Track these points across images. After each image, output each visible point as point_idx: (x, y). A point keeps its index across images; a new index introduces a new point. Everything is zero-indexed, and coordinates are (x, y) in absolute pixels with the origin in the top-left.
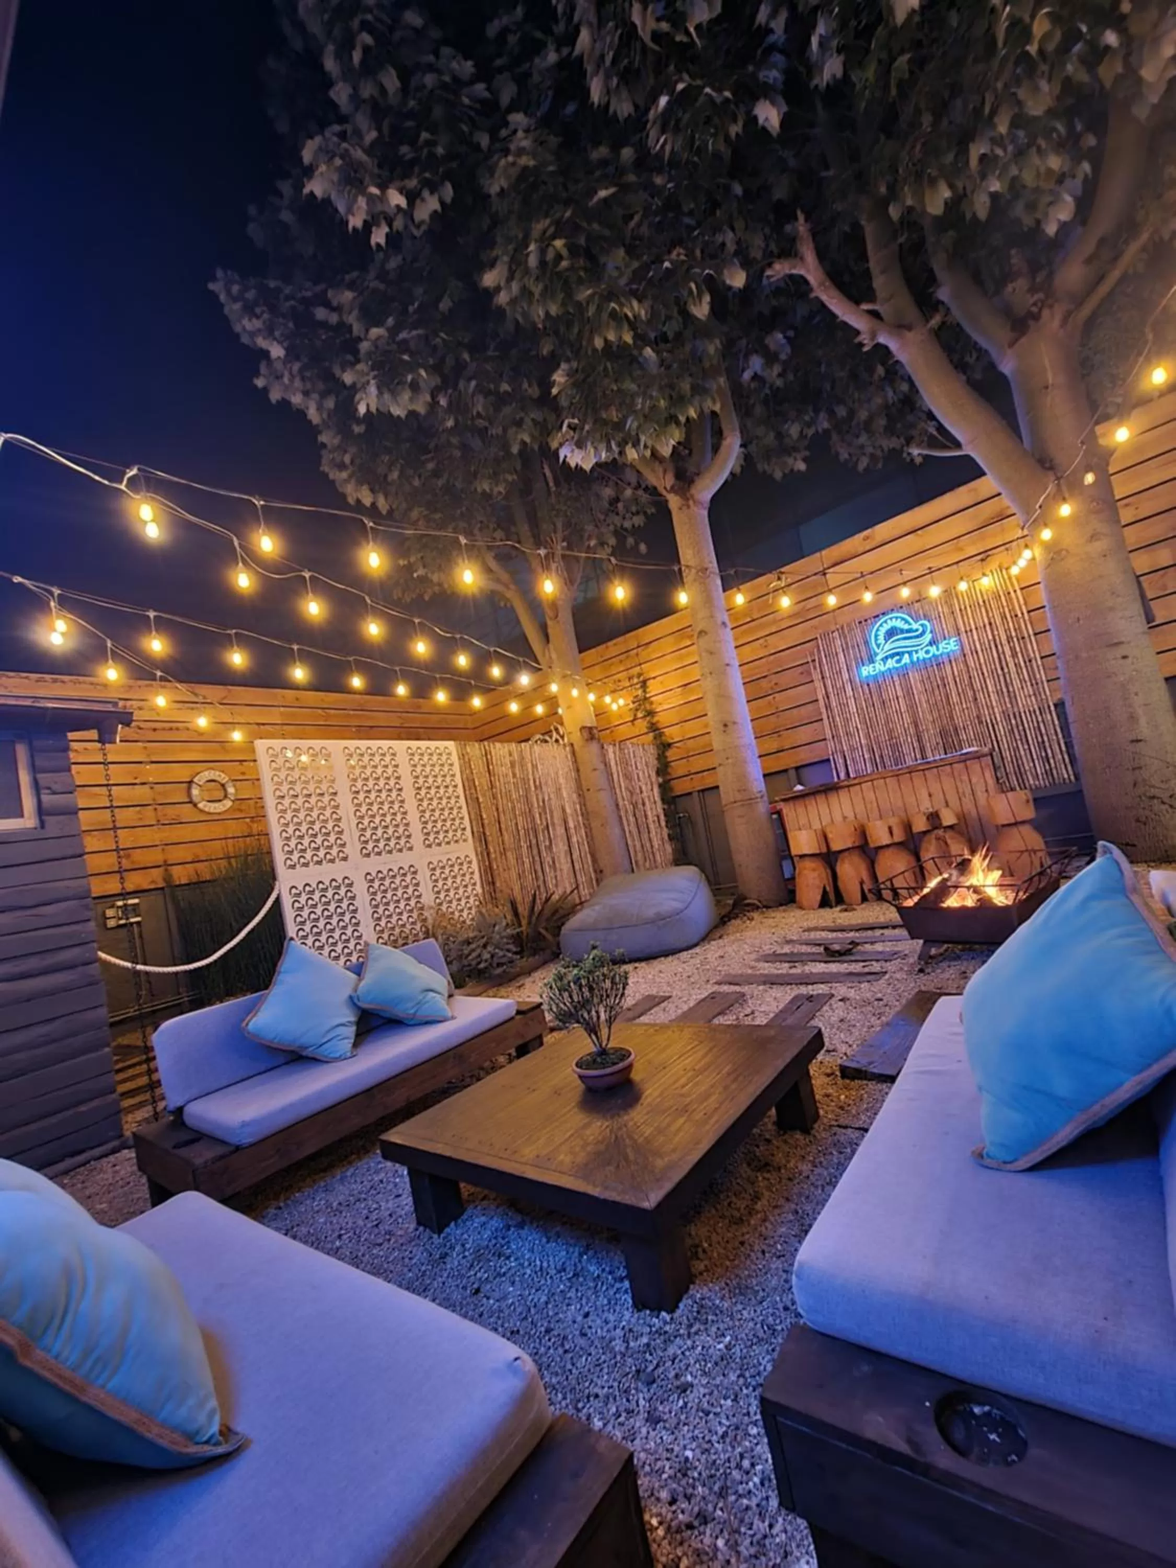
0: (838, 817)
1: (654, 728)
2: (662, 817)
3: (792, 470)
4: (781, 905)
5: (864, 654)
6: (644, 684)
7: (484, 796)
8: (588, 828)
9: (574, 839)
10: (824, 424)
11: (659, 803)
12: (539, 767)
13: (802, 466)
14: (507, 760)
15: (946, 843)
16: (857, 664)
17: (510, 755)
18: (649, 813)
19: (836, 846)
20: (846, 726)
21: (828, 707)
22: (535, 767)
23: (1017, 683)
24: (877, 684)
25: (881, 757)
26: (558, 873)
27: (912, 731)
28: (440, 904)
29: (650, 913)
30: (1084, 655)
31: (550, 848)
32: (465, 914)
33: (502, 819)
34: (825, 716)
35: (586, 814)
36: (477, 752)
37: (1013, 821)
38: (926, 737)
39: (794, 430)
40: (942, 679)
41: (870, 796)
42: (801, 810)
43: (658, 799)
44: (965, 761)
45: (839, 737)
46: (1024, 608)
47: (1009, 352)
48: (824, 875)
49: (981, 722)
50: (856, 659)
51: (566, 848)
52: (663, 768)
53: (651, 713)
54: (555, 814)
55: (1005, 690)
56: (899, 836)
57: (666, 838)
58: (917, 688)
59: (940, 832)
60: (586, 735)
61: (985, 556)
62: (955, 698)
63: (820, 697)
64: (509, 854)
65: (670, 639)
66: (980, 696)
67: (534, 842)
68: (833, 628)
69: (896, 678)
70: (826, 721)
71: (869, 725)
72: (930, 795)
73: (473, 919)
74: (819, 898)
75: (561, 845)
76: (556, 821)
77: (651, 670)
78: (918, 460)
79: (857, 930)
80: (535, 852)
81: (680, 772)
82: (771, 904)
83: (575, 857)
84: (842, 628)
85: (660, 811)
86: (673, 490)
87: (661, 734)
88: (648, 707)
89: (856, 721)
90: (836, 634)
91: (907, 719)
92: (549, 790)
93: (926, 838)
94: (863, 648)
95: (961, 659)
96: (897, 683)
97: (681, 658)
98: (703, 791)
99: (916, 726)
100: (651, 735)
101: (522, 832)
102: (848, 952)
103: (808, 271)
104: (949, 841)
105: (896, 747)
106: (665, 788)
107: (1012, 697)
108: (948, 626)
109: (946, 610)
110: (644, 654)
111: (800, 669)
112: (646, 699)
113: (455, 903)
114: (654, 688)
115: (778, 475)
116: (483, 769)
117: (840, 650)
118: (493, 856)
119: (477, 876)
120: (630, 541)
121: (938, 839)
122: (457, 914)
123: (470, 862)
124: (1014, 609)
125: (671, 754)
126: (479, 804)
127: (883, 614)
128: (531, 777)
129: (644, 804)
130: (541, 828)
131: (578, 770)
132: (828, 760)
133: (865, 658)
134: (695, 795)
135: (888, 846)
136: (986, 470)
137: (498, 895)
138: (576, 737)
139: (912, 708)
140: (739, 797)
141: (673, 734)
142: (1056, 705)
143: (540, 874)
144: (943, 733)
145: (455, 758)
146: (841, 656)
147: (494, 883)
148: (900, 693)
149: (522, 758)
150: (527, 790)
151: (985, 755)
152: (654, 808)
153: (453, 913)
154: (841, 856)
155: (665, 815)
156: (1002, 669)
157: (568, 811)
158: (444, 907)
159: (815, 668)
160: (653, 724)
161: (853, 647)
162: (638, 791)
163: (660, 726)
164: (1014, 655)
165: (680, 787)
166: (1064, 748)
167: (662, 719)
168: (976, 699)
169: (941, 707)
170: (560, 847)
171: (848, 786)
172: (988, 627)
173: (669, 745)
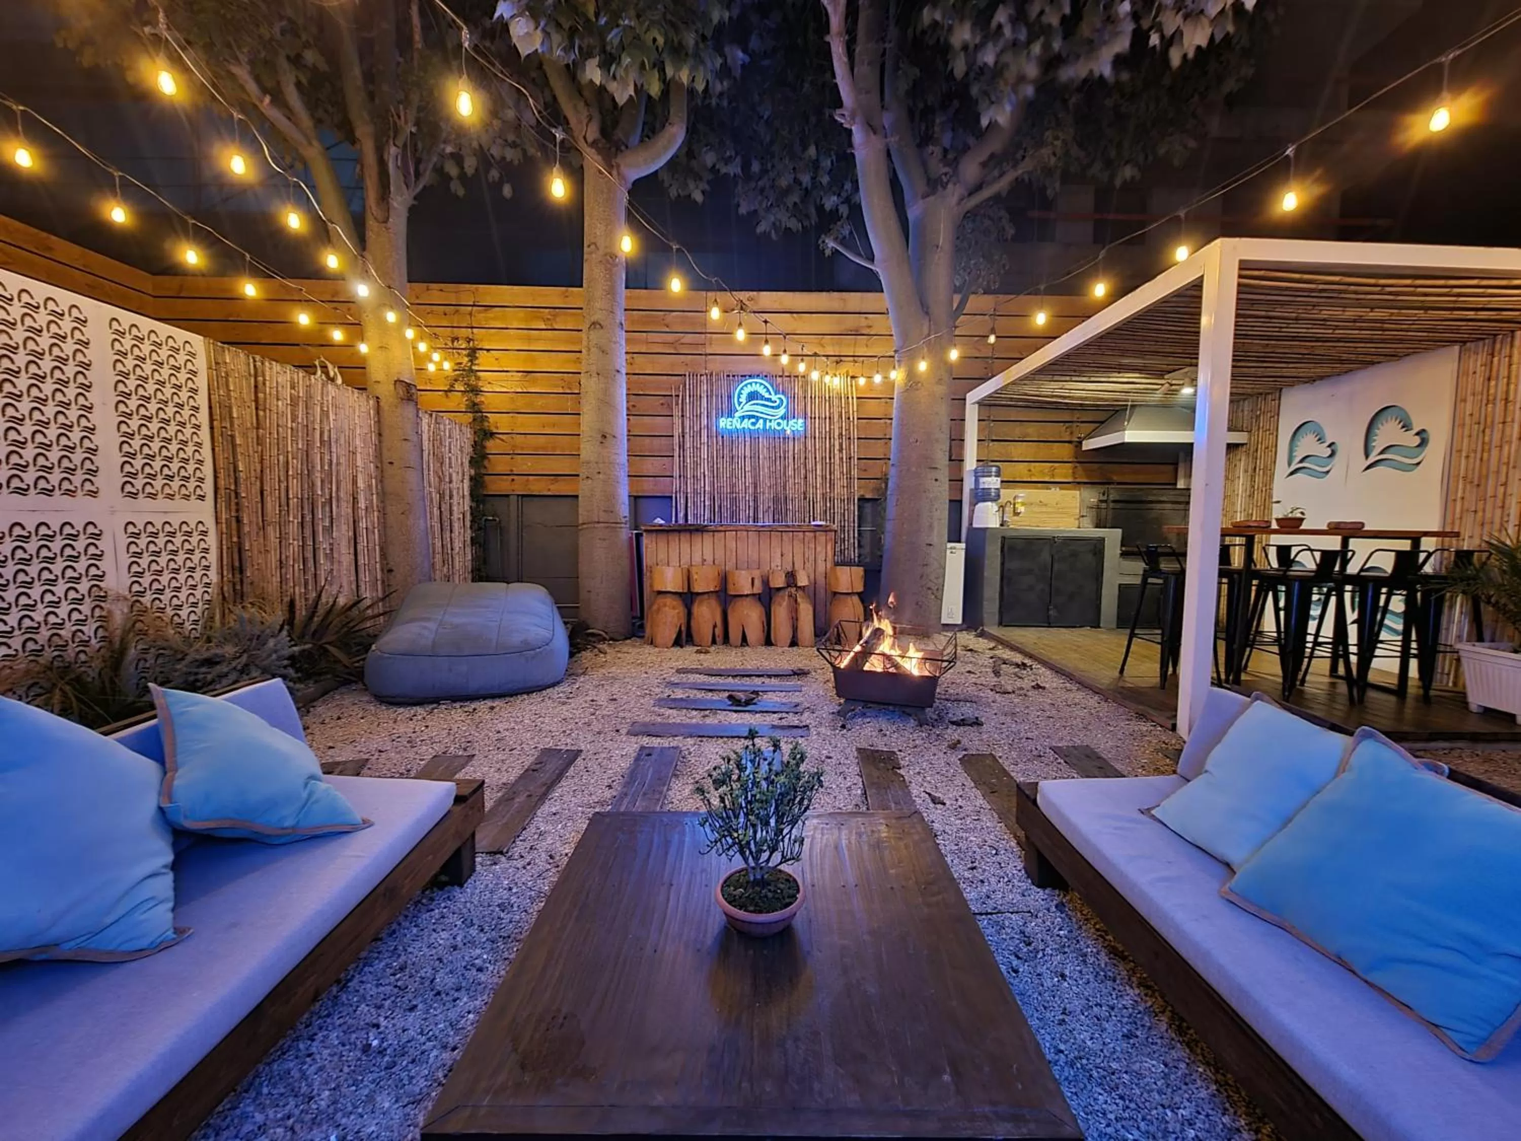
0: (697, 559)
1: (475, 408)
2: (468, 517)
3: (690, 196)
4: (626, 639)
5: (725, 406)
6: (473, 353)
7: (245, 435)
8: (383, 513)
9: (363, 524)
10: (733, 169)
11: (467, 498)
12: (332, 417)
13: (698, 197)
14: (287, 393)
15: (796, 601)
16: (717, 414)
17: (293, 387)
18: (455, 508)
19: (697, 588)
20: (695, 469)
21: (682, 446)
22: (325, 414)
23: (837, 474)
24: (732, 437)
25: (720, 507)
26: (335, 567)
27: (751, 490)
28: (141, 594)
29: (516, 639)
30: (914, 469)
31: (329, 530)
32: (184, 613)
33: (267, 477)
34: (676, 454)
35: (383, 495)
36: (242, 368)
37: (850, 591)
38: (761, 499)
39: (710, 158)
40: (785, 452)
41: (732, 544)
42: (662, 545)
43: (467, 493)
44: (815, 531)
45: (685, 477)
46: (855, 414)
47: (921, 202)
48: (681, 614)
49: (805, 498)
50: (717, 409)
51: (351, 534)
52: (479, 458)
53: (475, 390)
54: (343, 485)
55: (828, 477)
56: (758, 589)
57: (468, 539)
58: (764, 453)
59: (793, 590)
60: (401, 391)
61: (839, 359)
62: (790, 472)
63: (676, 434)
64: (270, 530)
65: (521, 313)
66: (810, 476)
67: (308, 518)
68: (703, 372)
69: (748, 439)
70: (676, 458)
71: (715, 475)
72: (782, 555)
73: (195, 622)
74: (674, 636)
75: (344, 528)
76: (342, 495)
77: (483, 339)
78: (828, 252)
79: (734, 676)
80: (308, 532)
81: (500, 469)
82: (616, 636)
83: (359, 547)
84: (711, 374)
85: (467, 508)
86: (594, 144)
87: (484, 419)
88: (473, 381)
89: (705, 468)
90: (703, 378)
91: (749, 480)
92: (339, 451)
93: (781, 593)
94: (725, 399)
95: (803, 440)
96: (748, 444)
97: (529, 339)
98: (523, 496)
99: (755, 487)
100: (471, 415)
101: (293, 502)
102: (748, 702)
103: (835, 10)
104: (799, 600)
105: (734, 501)
106: (477, 482)
107: (832, 485)
108: (799, 408)
109: (801, 393)
110: (481, 317)
111: (663, 400)
112: (471, 371)
113: (168, 594)
114: (484, 361)
115: (673, 193)
116: (248, 396)
117: (704, 395)
118: (247, 529)
119: (213, 557)
120: (494, 174)
121: (790, 596)
122: (170, 612)
123: (204, 533)
124: (849, 412)
125: (491, 445)
126: (234, 446)
127: (750, 376)
128: (317, 427)
129: (451, 497)
130: (321, 500)
131: (380, 435)
132: (671, 497)
133: (726, 411)
134: (513, 499)
135: (747, 596)
136: (885, 290)
137: (247, 588)
138: (386, 391)
139: (756, 469)
140: (603, 517)
141: (499, 422)
142: (859, 500)
143: (311, 563)
144: (776, 500)
145: (201, 363)
146: (704, 400)
147: (241, 571)
148: (748, 454)
149: (309, 397)
150: (309, 444)
151: (831, 531)
152: (462, 505)
153: (162, 610)
154: (700, 598)
155: (472, 514)
156: (830, 458)
157: (361, 484)
158: (147, 600)
159: (677, 404)
160: (475, 404)
161: (717, 396)
162: (447, 480)
163: (484, 408)
164: (841, 450)
165: (496, 486)
166: (856, 535)
167: (488, 400)
168: (806, 478)
169: (778, 476)
170: (343, 532)
171: (714, 531)
172: (828, 420)
173: (492, 434)
